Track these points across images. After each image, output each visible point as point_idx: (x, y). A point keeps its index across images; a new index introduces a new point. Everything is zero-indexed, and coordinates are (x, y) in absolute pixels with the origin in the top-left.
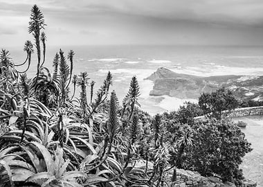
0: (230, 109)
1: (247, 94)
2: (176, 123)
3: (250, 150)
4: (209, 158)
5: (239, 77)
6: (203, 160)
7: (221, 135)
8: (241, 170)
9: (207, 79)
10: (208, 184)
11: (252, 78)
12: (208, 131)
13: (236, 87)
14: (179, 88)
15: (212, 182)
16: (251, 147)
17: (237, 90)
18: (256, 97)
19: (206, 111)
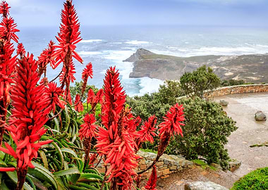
0: (211, 88)
1: (227, 74)
2: (156, 103)
3: (235, 129)
4: (193, 140)
5: (219, 57)
6: (187, 142)
7: (205, 115)
8: (226, 150)
9: (187, 60)
10: (193, 167)
11: (231, 58)
12: (191, 111)
13: (215, 67)
14: (160, 70)
15: (197, 165)
16: (236, 125)
17: (217, 69)
18: (235, 76)
19: (188, 91)
